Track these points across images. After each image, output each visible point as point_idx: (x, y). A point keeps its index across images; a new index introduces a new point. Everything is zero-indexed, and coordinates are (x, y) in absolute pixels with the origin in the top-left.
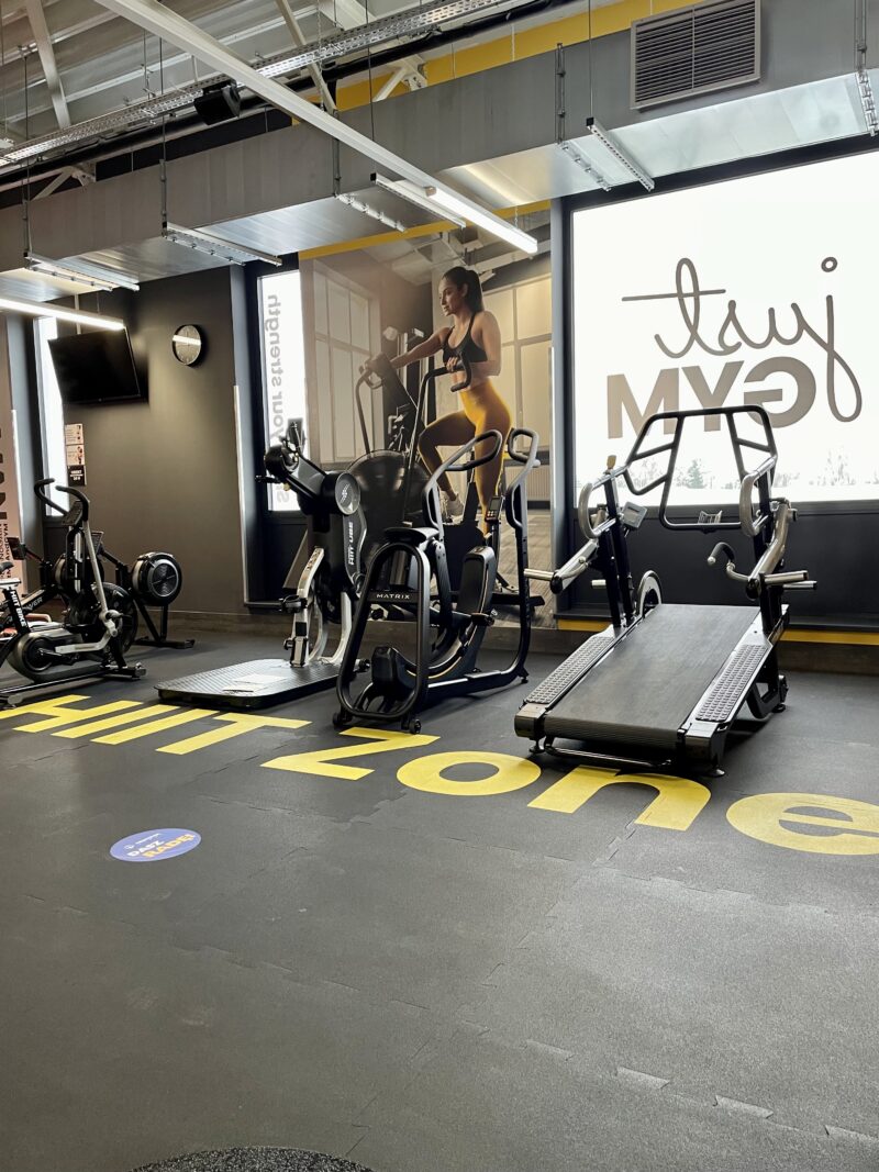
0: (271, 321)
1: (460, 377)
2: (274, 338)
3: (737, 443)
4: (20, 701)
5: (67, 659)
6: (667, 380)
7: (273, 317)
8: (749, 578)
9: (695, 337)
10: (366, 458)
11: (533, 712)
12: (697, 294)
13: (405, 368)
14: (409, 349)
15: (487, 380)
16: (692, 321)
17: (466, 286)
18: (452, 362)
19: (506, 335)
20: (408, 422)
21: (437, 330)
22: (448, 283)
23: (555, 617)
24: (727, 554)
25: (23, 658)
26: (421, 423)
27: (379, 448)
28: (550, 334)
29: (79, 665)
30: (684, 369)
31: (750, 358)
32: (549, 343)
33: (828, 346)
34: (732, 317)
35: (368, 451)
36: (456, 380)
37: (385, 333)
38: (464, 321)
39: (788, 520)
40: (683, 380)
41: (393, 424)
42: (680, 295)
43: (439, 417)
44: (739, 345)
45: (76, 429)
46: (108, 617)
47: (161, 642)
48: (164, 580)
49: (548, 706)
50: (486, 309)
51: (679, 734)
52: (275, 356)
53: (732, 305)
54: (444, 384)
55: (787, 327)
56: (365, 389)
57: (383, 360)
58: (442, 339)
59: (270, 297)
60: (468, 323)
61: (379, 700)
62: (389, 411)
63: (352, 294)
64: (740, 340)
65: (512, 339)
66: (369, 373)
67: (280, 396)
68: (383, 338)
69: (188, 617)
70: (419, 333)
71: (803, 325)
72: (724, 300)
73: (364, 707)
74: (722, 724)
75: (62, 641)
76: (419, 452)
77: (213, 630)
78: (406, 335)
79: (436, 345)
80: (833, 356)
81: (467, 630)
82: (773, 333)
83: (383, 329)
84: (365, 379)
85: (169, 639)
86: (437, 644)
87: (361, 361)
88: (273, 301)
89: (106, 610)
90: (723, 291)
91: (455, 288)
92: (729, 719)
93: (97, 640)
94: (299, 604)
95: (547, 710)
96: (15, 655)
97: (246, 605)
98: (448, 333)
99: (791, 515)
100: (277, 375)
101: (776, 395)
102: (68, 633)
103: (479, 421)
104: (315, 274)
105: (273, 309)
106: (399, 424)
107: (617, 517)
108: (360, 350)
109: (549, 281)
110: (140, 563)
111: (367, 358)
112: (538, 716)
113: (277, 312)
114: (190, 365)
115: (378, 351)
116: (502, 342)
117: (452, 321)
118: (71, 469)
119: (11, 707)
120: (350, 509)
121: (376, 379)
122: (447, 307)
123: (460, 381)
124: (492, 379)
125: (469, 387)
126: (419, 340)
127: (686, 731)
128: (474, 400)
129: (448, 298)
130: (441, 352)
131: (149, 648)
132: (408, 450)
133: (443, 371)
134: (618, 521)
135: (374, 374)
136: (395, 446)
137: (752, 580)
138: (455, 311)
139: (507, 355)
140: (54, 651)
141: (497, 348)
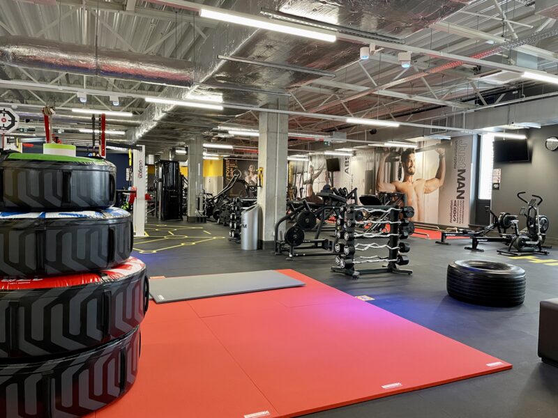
25: (518, 243)
45: (498, 170)
89: (539, 233)
102: (529, 238)
114: (553, 151)
118: (495, 184)
140: (526, 242)
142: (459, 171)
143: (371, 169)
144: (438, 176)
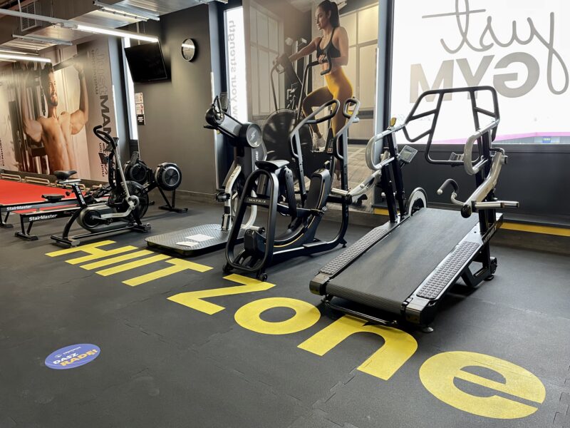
0: (230, 35)
1: (326, 66)
2: (232, 45)
3: (476, 110)
4: (78, 244)
5: (107, 221)
6: (447, 67)
7: (232, 33)
8: (465, 204)
9: (465, 40)
10: (275, 113)
11: (321, 279)
12: (468, 13)
13: (296, 61)
14: (299, 51)
15: (340, 68)
16: (464, 31)
17: (330, 12)
18: (321, 57)
19: (352, 40)
20: (297, 93)
21: (314, 39)
22: (320, 10)
23: (372, 206)
24: (453, 186)
25: (83, 220)
26: (304, 94)
27: (282, 108)
28: (377, 40)
29: (112, 225)
30: (457, 60)
31: (499, 53)
32: (376, 46)
33: (550, 46)
34: (489, 27)
35: (277, 110)
36: (323, 68)
37: (286, 41)
38: (329, 33)
39: (501, 163)
40: (456, 67)
41: (290, 94)
42: (457, 14)
43: (314, 90)
44: (492, 45)
45: (140, 95)
46: (130, 199)
47: (171, 209)
48: (171, 177)
49: (331, 276)
50: (341, 25)
51: (404, 305)
52: (232, 55)
53: (489, 19)
54: (317, 70)
55: (524, 33)
56: (275, 74)
57: (285, 56)
58: (316, 44)
59: (230, 22)
60: (331, 34)
61: (249, 258)
62: (287, 87)
63: (269, 19)
64: (493, 41)
65: (355, 43)
66: (277, 65)
67: (235, 78)
68: (285, 43)
69: (191, 194)
70: (304, 41)
71: (534, 32)
72: (484, 16)
73: (240, 262)
74: (432, 301)
75: (105, 212)
76: (303, 110)
77: (203, 202)
78: (297, 42)
79: (313, 48)
80: (552, 52)
81: (309, 218)
82: (515, 37)
83: (285, 39)
84: (275, 68)
85: (176, 207)
86: (292, 224)
87: (273, 57)
88: (231, 24)
89: (129, 196)
90: (484, 10)
91: (324, 13)
92: (437, 298)
93: (124, 211)
94: (225, 197)
95: (331, 278)
96: (79, 219)
97: (217, 190)
98: (320, 40)
99: (503, 160)
100: (233, 66)
101: (513, 77)
102: (109, 208)
103: (335, 92)
104: (251, 8)
105: (232, 29)
106: (293, 94)
107: (395, 156)
108: (274, 52)
109: (377, 7)
110: (159, 168)
111: (277, 56)
112: (323, 282)
113: (234, 31)
114: (190, 61)
115: (282, 52)
116: (349, 45)
117: (322, 33)
118: (138, 116)
119: (74, 246)
120: (256, 144)
121: (281, 68)
122: (320, 25)
123: (325, 69)
124: (343, 67)
125: (330, 73)
126: (305, 45)
127: (408, 303)
128: (333, 80)
129: (320, 19)
130: (316, 52)
131: (165, 212)
132: (297, 109)
133: (317, 63)
134: (396, 159)
135: (280, 65)
136: (291, 107)
137: (466, 206)
138: (324, 27)
139: (352, 52)
140: (100, 217)
141: (347, 48)
142: (102, 97)
143: (13, 100)
144: (82, 108)
